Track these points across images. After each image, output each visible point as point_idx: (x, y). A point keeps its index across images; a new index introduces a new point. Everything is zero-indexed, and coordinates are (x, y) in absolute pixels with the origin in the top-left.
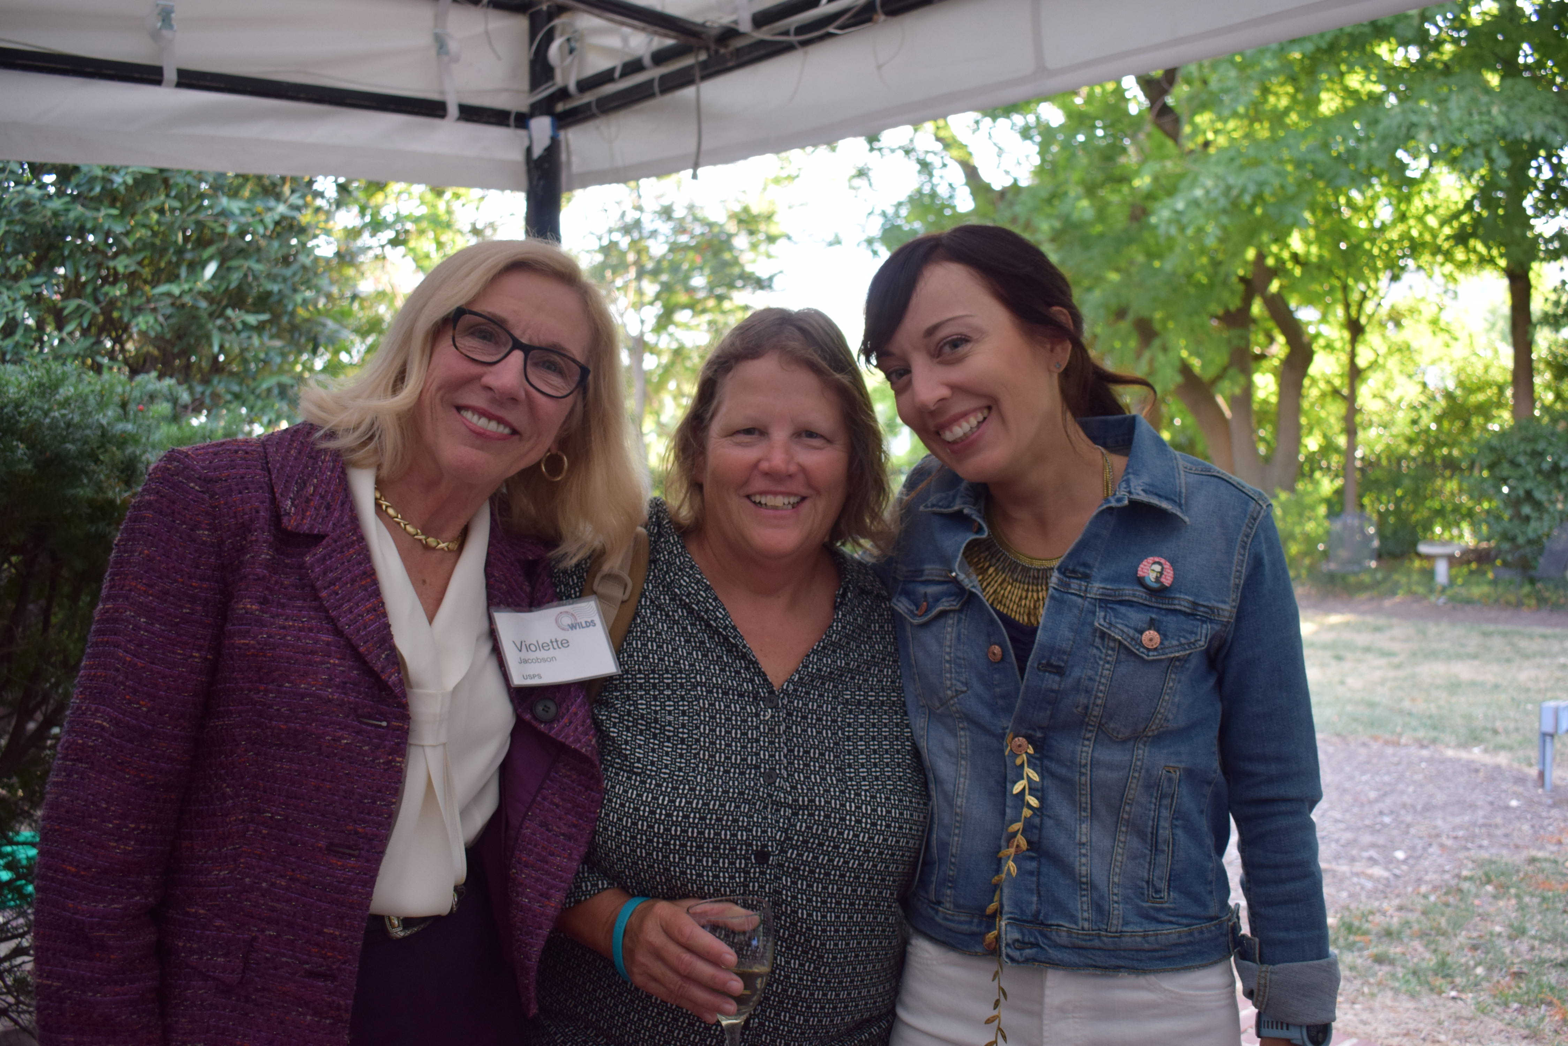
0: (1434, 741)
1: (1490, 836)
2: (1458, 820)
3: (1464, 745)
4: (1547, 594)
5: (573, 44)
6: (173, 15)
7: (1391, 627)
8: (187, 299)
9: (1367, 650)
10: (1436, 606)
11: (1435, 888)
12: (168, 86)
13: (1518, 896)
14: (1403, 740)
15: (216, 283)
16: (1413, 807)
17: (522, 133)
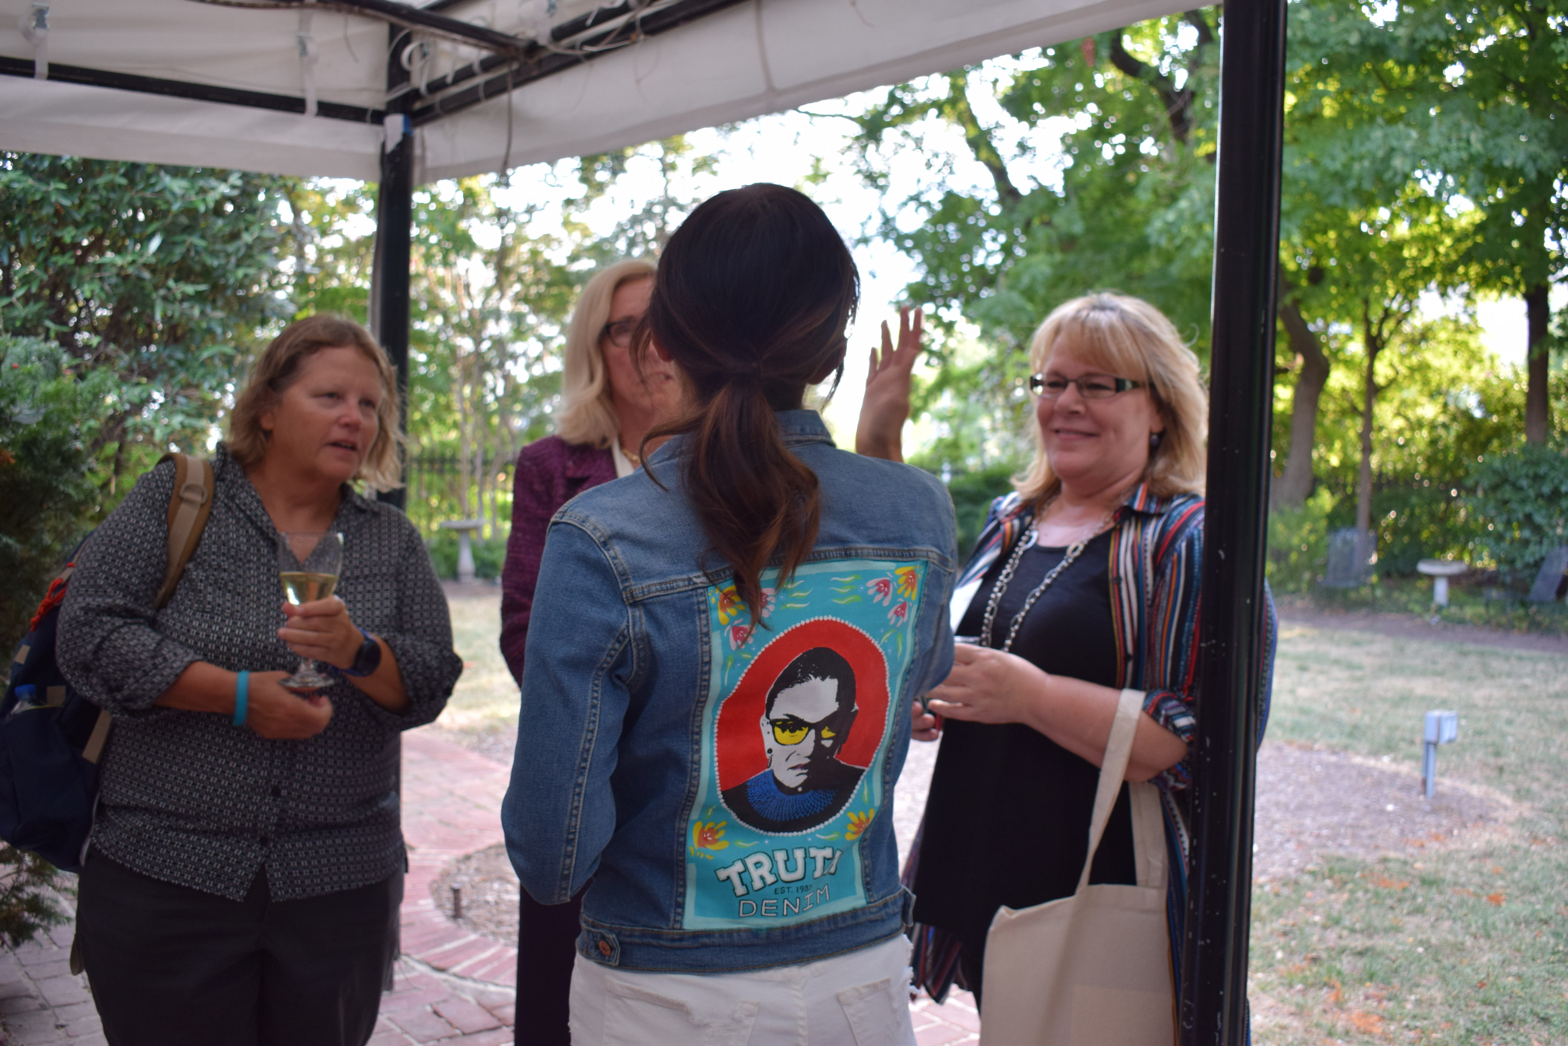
0: (1346, 748)
1: (1354, 836)
2: (1326, 820)
3: (1375, 753)
4: (1539, 618)
5: (426, 49)
6: (47, 16)
7: (1372, 642)
8: (130, 270)
9: (1336, 662)
10: (1428, 625)
11: (1273, 880)
12: (40, 78)
13: (1352, 892)
14: (1317, 746)
15: (162, 256)
16: (1287, 807)
17: (376, 128)
